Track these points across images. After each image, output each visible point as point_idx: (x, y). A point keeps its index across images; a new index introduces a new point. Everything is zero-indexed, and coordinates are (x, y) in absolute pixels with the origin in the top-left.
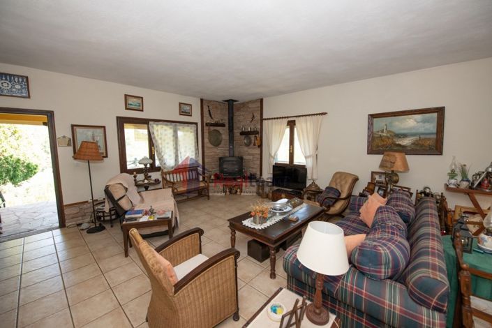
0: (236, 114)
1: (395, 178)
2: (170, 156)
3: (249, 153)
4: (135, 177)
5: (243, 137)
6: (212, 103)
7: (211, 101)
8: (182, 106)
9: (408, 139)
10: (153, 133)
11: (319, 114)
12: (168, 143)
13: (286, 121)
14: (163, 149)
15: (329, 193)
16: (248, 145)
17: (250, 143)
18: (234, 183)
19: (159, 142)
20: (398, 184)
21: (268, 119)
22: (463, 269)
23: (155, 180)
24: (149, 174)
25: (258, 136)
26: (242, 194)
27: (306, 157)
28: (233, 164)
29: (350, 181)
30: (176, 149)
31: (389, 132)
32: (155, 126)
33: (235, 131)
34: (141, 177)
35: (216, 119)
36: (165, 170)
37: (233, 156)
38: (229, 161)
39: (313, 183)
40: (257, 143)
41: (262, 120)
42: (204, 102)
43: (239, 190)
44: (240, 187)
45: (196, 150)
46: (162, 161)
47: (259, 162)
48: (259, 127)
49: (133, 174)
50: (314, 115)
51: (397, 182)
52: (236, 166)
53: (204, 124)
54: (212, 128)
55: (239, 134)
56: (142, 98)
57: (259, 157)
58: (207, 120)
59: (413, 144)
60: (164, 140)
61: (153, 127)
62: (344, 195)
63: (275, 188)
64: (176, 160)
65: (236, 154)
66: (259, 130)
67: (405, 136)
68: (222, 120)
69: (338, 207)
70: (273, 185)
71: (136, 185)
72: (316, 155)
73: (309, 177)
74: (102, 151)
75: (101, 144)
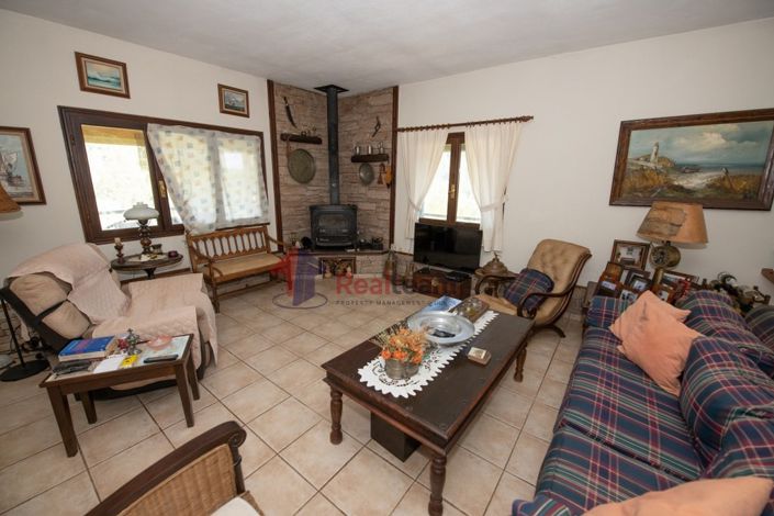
0: (343, 118)
1: (672, 257)
2: (204, 201)
3: (369, 199)
4: (119, 248)
5: (359, 165)
6: (292, 92)
7: (290, 88)
8: (226, 93)
9: (700, 175)
10: (159, 151)
11: (515, 120)
12: (197, 175)
13: (444, 133)
14: (186, 187)
15: (529, 281)
16: (366, 183)
17: (372, 177)
18: (340, 256)
19: (176, 170)
20: (677, 269)
21: (408, 129)
23: (170, 254)
24: (155, 241)
25: (388, 164)
26: (356, 276)
27: (483, 209)
28: (338, 220)
29: (574, 258)
31: (661, 159)
32: (162, 134)
33: (341, 154)
34: (132, 248)
35: (304, 125)
36: (194, 233)
37: (338, 204)
38: (329, 213)
39: (496, 260)
40: (386, 177)
41: (395, 130)
42: (275, 86)
43: (349, 269)
44: (352, 263)
45: (261, 189)
46: (187, 212)
47: (387, 216)
48: (390, 146)
49: (113, 241)
50: (505, 121)
51: (674, 263)
52: (344, 224)
53: (278, 137)
54: (294, 146)
55: (349, 161)
56: (124, 66)
57: (388, 205)
58: (284, 127)
59: (709, 186)
60: (188, 168)
61: (157, 137)
62: (559, 288)
63: (419, 267)
64: (220, 210)
65: (344, 199)
66: (389, 152)
67: (694, 169)
68: (315, 130)
69: (547, 310)
70: (415, 260)
71: (120, 265)
72: (503, 205)
73: (488, 247)
74: (28, 186)
75: (23, 170)
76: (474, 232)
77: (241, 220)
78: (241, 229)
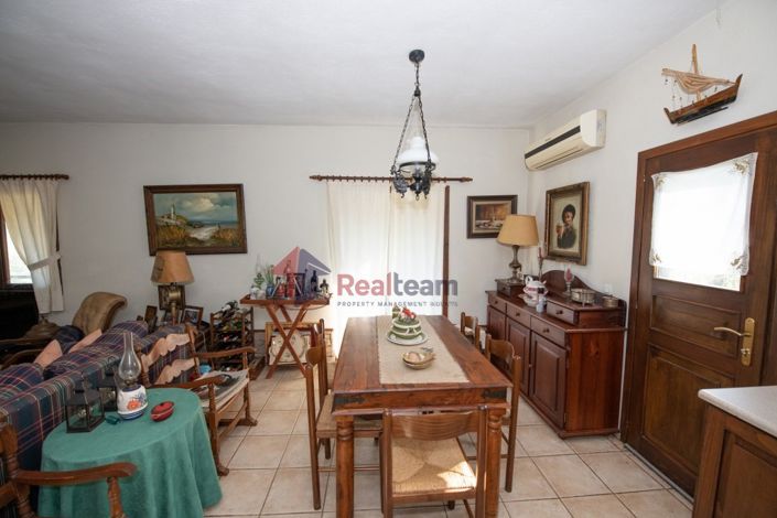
9: (205, 230)
11: (51, 177)
22: (10, 479)
27: (32, 267)
31: (178, 217)
39: (44, 320)
59: (212, 237)
67: (200, 225)
72: (59, 261)
73: (43, 308)
76: (27, 292)
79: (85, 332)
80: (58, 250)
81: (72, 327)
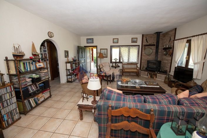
2: (126, 58)
3: (166, 59)
5: (164, 50)
6: (148, 35)
8: (133, 39)
14: (124, 56)
16: (166, 55)
17: (167, 53)
18: (153, 73)
19: (122, 53)
24: (117, 64)
25: (171, 50)
30: (129, 56)
35: (150, 42)
36: (123, 63)
38: (152, 62)
40: (170, 53)
41: (174, 40)
42: (144, 36)
43: (155, 77)
44: (156, 75)
46: (123, 60)
49: (112, 63)
52: (155, 65)
53: (143, 46)
54: (147, 47)
55: (162, 49)
56: (118, 39)
57: (170, 61)
58: (144, 44)
60: (124, 53)
61: (121, 48)
64: (128, 60)
65: (159, 59)
66: (172, 46)
68: (153, 43)
70: (174, 78)
71: (112, 66)
72: (204, 63)
73: (194, 77)
74: (106, 56)
75: (106, 54)
77: (132, 62)
78: (132, 64)
79: (204, 90)
80: (205, 59)
81: (201, 86)
